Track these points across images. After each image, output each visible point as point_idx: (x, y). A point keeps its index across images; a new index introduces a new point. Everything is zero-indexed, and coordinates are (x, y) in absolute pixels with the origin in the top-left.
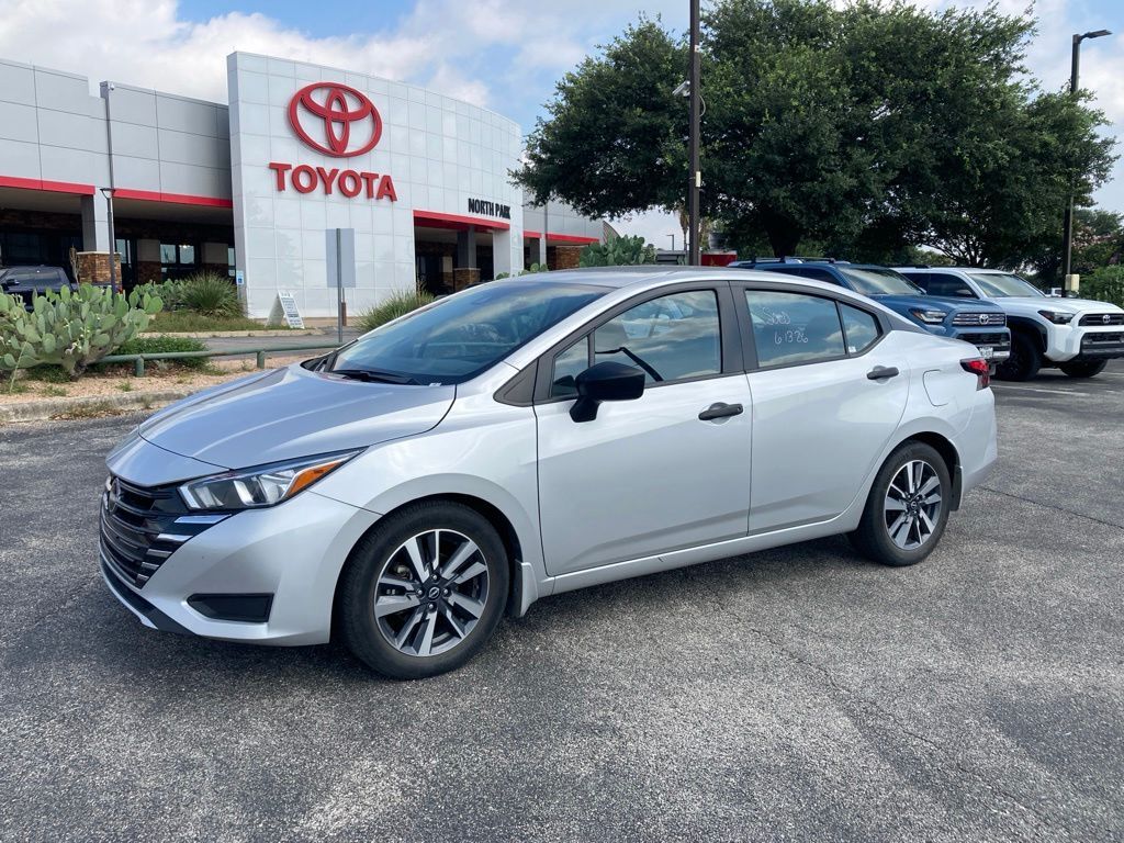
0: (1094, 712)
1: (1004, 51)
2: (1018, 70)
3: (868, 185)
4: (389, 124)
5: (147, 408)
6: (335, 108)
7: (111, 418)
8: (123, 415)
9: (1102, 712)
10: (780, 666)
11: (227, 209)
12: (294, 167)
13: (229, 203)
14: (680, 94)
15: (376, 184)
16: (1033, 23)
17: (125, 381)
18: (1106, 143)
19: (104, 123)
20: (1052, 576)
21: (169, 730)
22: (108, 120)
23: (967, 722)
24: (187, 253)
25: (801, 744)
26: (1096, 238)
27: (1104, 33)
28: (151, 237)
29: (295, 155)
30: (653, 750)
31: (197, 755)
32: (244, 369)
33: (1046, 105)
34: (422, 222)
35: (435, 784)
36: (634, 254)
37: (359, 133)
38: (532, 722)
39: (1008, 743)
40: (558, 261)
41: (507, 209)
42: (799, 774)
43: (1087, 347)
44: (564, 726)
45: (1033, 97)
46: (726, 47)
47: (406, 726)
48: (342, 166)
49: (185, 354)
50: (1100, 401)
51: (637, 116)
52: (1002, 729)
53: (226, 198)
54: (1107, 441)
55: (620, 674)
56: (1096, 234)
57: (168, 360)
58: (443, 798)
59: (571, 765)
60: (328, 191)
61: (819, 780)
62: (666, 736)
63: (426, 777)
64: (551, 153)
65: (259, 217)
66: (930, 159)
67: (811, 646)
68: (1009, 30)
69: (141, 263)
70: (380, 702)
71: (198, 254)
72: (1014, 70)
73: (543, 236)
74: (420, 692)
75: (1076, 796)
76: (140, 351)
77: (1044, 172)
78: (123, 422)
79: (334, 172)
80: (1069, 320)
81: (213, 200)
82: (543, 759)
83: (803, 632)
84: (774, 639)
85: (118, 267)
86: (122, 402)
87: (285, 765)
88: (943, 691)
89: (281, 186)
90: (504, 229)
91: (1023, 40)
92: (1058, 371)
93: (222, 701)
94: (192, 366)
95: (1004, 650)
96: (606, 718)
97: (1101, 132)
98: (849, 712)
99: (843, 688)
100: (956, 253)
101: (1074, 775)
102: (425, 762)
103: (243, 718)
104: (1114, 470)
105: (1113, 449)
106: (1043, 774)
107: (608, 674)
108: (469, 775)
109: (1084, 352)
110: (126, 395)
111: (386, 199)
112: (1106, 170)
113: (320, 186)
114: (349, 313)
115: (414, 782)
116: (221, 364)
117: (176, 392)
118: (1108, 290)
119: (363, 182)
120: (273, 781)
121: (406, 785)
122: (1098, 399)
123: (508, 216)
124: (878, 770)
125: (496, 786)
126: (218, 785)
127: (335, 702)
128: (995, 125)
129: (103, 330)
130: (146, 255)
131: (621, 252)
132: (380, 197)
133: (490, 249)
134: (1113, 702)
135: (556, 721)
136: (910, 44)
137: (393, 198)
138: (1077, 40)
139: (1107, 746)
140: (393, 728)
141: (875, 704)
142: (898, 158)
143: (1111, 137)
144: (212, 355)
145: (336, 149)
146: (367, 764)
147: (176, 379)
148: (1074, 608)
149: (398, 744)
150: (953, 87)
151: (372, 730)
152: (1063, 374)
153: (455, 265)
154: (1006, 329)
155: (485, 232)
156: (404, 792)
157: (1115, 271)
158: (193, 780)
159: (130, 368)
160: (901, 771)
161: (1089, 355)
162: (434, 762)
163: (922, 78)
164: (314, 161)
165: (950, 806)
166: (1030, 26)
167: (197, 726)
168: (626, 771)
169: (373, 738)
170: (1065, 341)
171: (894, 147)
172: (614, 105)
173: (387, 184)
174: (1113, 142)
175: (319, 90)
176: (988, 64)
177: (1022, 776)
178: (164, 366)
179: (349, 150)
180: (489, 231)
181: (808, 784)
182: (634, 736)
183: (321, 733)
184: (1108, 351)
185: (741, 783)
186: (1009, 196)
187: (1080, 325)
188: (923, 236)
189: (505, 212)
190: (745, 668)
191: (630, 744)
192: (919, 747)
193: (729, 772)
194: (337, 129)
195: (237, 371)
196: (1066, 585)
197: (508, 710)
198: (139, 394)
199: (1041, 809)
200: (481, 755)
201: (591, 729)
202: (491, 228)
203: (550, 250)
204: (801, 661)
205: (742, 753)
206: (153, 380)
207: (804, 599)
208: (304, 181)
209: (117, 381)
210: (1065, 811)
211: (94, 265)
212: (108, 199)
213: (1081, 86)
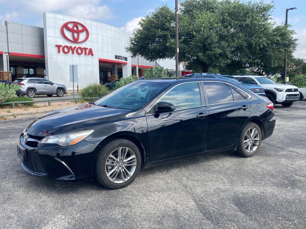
0: (261, 199)
1: (266, 13)
2: (270, 18)
3: (226, 52)
4: (91, 33)
5: (15, 117)
6: (75, 29)
7: (4, 121)
8: (8, 120)
9: (263, 199)
10: (179, 188)
11: (42, 58)
12: (63, 46)
13: (44, 57)
14: (173, 26)
15: (87, 51)
16: (274, 5)
17: (9, 110)
18: (295, 40)
19: (6, 33)
20: (261, 163)
21: (6, 208)
22: (7, 32)
23: (226, 202)
24: (32, 71)
25: (180, 208)
26: (294, 66)
27: (295, 8)
28: (20, 67)
29: (63, 43)
30: (139, 211)
31: (13, 215)
32: (45, 106)
33: (278, 29)
34: (101, 62)
35: (77, 221)
36: (161, 72)
37: (82, 36)
38: (108, 204)
39: (236, 207)
40: (142, 73)
41: (127, 58)
42: (177, 217)
43: (288, 98)
44: (116, 205)
45: (275, 27)
46: (187, 12)
47: (72, 206)
48: (77, 46)
49: (27, 102)
50: (290, 114)
51: (160, 32)
52: (235, 204)
53: (42, 55)
54: (288, 125)
55: (135, 191)
56: (294, 65)
57: (22, 103)
58: (79, 225)
59: (116, 215)
60: (73, 53)
61: (182, 218)
62: (144, 207)
63: (75, 219)
64: (137, 42)
65: (53, 60)
66: (245, 44)
67: (190, 183)
68: (267, 7)
69: (18, 74)
70: (67, 200)
71: (35, 71)
72: (269, 19)
73: (137, 66)
74: (78, 197)
75: (249, 221)
76: (14, 101)
77: (278, 48)
78: (7, 122)
79: (75, 47)
80: (282, 91)
81: (39, 56)
82: (108, 214)
83: (188, 179)
84: (180, 181)
85: (10, 75)
86: (7, 116)
87: (37, 217)
88: (222, 194)
89: (59, 52)
90: (126, 64)
91: (271, 10)
92: (280, 105)
93: (22, 200)
94: (29, 105)
95: (242, 183)
96: (128, 203)
97: (294, 36)
98: (195, 201)
99: (195, 194)
100: (255, 71)
101: (250, 215)
102: (76, 215)
103: (27, 205)
104: (287, 133)
105: (289, 127)
106: (242, 215)
107: (131, 191)
108: (87, 219)
109: (287, 99)
110: (9, 114)
111: (90, 56)
112: (295, 47)
113: (71, 51)
114: (79, 89)
115: (71, 221)
116: (38, 104)
117: (23, 113)
118: (299, 81)
119: (84, 51)
120: (33, 221)
121: (69, 221)
122: (289, 113)
123: (127, 60)
124: (199, 215)
125: (94, 221)
126: (17, 223)
127: (54, 200)
128: (263, 34)
129: (2, 95)
130: (19, 72)
131: (157, 71)
132: (88, 55)
133: (122, 70)
134: (267, 196)
135: (114, 204)
136: (239, 11)
137: (92, 55)
138: (287, 10)
139: (261, 208)
140: (69, 207)
141: (203, 198)
142: (235, 44)
143: (297, 38)
144: (35, 102)
145: (76, 41)
146: (60, 216)
147: (24, 109)
148: (264, 171)
149: (69, 211)
150: (251, 24)
151: (63, 207)
152: (282, 106)
153: (112, 74)
154: (264, 93)
155: (120, 65)
156: (68, 223)
157: (301, 76)
158: (10, 221)
159: (10, 106)
160: (205, 216)
161: (288, 101)
162: (78, 215)
163: (242, 21)
164: (69, 44)
165: (215, 224)
166: (273, 6)
167: (14, 207)
168: (130, 217)
169: (63, 209)
170: (281, 97)
171: (234, 41)
172: (154, 29)
173: (91, 51)
174: (297, 40)
175: (70, 24)
176: (261, 17)
177: (236, 216)
178: (20, 105)
179: (79, 41)
180: (121, 64)
181: (179, 219)
182: (135, 208)
183: (49, 208)
184: (293, 99)
185: (161, 220)
186: (268, 55)
187: (285, 92)
188: (246, 66)
189: (126, 59)
190: (169, 189)
191: (133, 210)
192: (211, 209)
193: (158, 217)
194: (76, 35)
195: (42, 107)
196: (264, 166)
197: (102, 201)
198: (13, 114)
199: (239, 224)
200: (91, 213)
201: (124, 206)
202: (122, 64)
203: (140, 70)
204: (185, 187)
205: (163, 211)
206: (17, 109)
207: (191, 170)
208: (66, 50)
209: (6, 110)
210: (245, 225)
211: (3, 75)
212: (7, 56)
213: (288, 23)
